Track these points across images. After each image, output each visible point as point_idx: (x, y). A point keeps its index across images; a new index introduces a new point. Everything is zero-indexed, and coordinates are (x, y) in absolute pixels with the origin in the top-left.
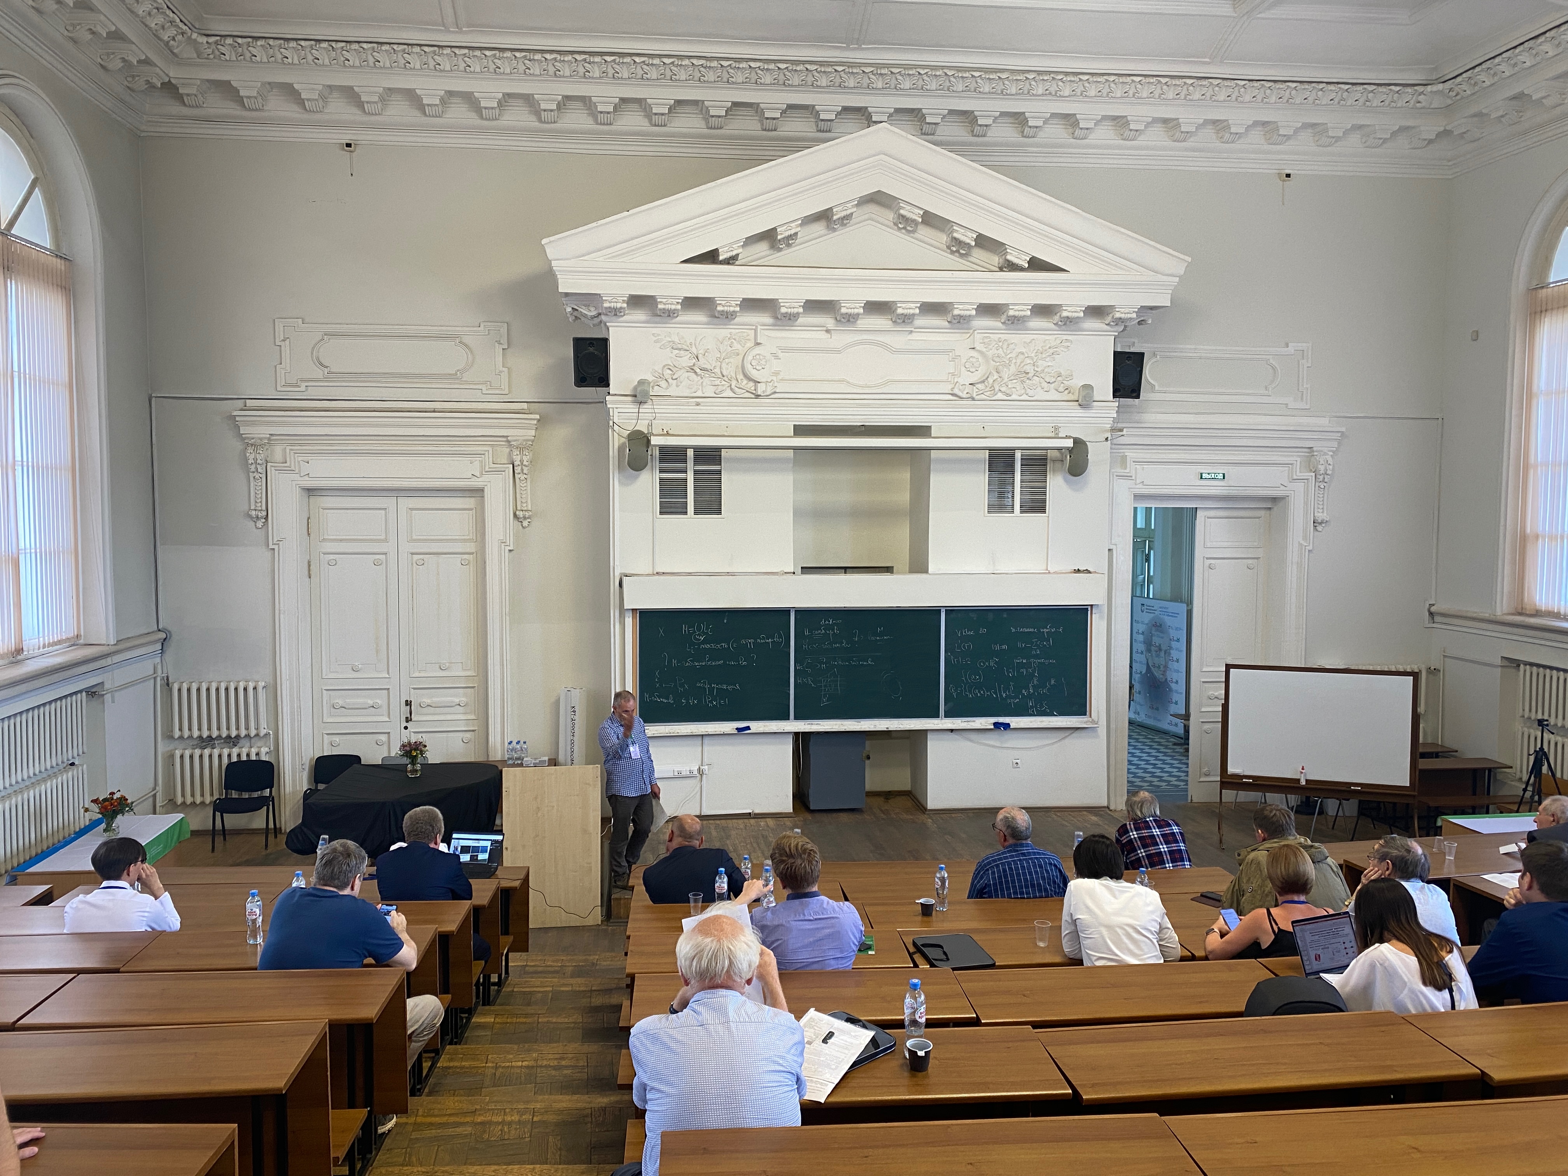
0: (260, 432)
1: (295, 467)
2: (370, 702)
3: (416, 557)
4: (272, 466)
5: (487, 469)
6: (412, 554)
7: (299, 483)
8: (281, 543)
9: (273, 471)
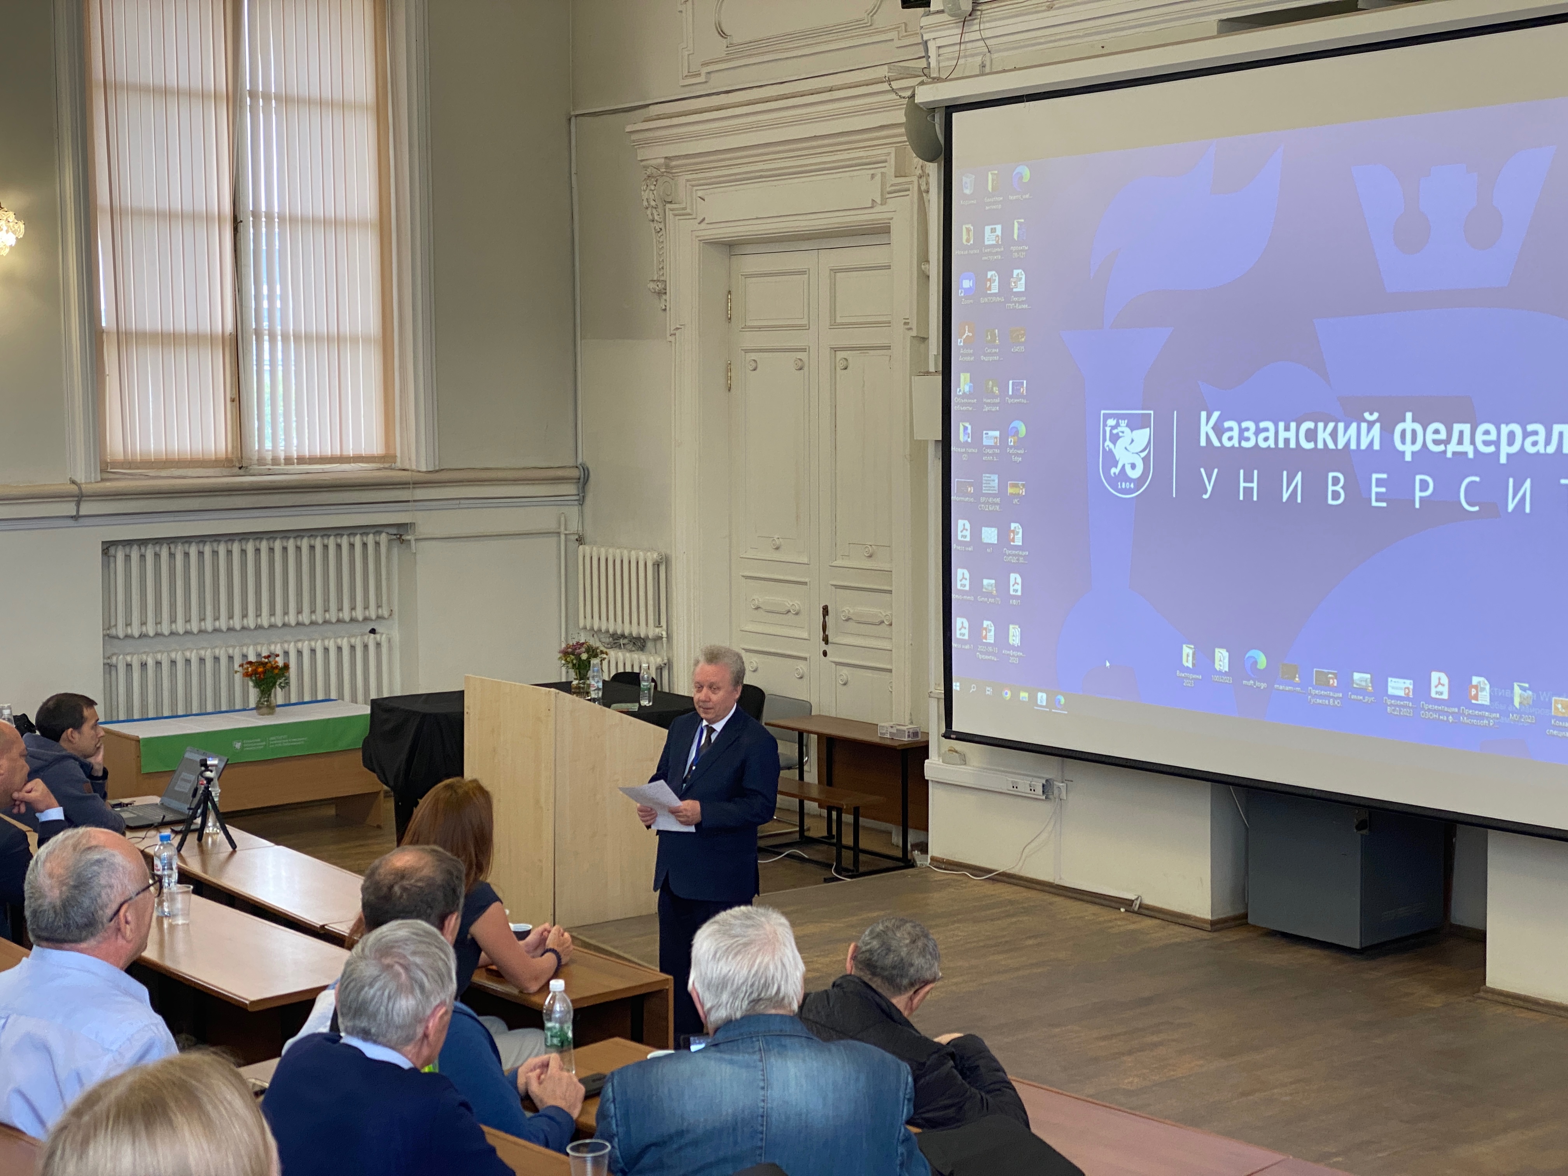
0: (655, 155)
1: (692, 209)
2: (788, 603)
3: (840, 355)
4: (672, 210)
5: (888, 189)
6: (835, 350)
7: (699, 233)
8: (677, 332)
9: (671, 216)
